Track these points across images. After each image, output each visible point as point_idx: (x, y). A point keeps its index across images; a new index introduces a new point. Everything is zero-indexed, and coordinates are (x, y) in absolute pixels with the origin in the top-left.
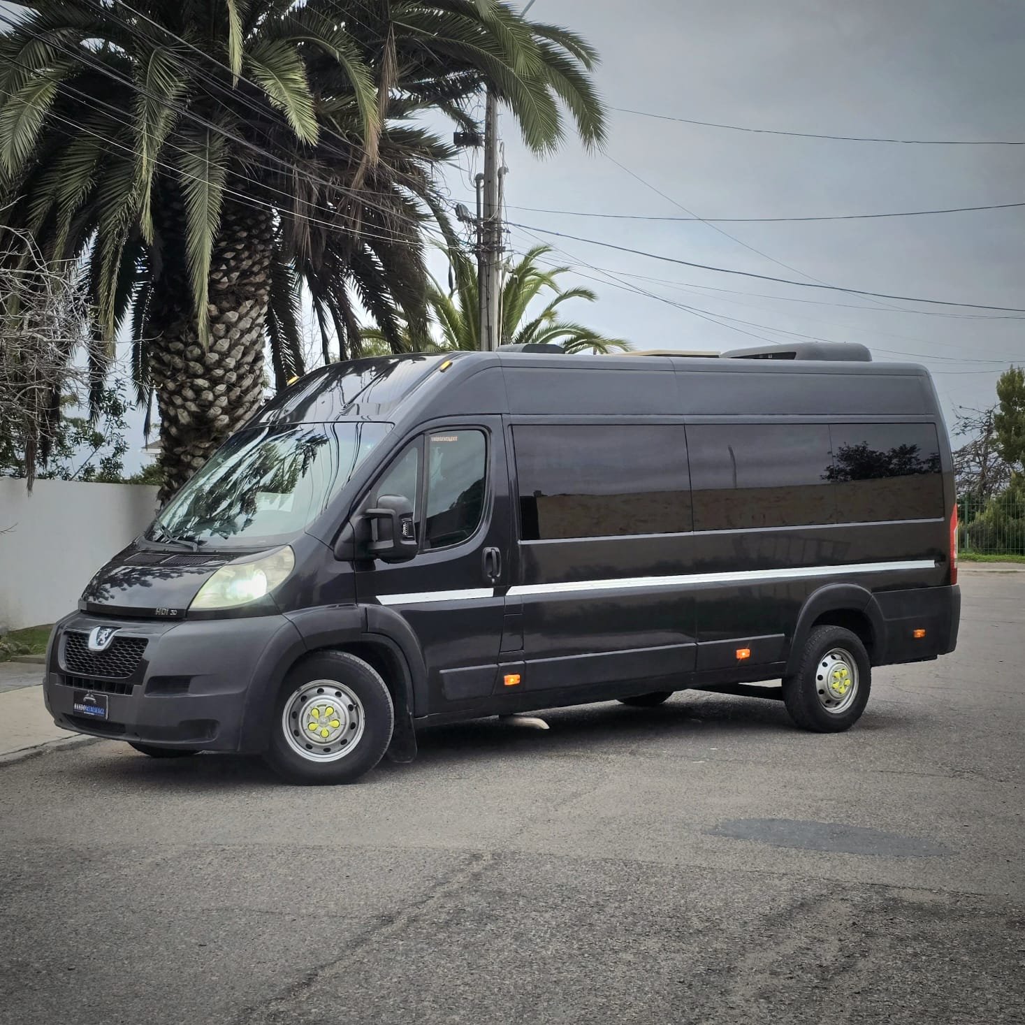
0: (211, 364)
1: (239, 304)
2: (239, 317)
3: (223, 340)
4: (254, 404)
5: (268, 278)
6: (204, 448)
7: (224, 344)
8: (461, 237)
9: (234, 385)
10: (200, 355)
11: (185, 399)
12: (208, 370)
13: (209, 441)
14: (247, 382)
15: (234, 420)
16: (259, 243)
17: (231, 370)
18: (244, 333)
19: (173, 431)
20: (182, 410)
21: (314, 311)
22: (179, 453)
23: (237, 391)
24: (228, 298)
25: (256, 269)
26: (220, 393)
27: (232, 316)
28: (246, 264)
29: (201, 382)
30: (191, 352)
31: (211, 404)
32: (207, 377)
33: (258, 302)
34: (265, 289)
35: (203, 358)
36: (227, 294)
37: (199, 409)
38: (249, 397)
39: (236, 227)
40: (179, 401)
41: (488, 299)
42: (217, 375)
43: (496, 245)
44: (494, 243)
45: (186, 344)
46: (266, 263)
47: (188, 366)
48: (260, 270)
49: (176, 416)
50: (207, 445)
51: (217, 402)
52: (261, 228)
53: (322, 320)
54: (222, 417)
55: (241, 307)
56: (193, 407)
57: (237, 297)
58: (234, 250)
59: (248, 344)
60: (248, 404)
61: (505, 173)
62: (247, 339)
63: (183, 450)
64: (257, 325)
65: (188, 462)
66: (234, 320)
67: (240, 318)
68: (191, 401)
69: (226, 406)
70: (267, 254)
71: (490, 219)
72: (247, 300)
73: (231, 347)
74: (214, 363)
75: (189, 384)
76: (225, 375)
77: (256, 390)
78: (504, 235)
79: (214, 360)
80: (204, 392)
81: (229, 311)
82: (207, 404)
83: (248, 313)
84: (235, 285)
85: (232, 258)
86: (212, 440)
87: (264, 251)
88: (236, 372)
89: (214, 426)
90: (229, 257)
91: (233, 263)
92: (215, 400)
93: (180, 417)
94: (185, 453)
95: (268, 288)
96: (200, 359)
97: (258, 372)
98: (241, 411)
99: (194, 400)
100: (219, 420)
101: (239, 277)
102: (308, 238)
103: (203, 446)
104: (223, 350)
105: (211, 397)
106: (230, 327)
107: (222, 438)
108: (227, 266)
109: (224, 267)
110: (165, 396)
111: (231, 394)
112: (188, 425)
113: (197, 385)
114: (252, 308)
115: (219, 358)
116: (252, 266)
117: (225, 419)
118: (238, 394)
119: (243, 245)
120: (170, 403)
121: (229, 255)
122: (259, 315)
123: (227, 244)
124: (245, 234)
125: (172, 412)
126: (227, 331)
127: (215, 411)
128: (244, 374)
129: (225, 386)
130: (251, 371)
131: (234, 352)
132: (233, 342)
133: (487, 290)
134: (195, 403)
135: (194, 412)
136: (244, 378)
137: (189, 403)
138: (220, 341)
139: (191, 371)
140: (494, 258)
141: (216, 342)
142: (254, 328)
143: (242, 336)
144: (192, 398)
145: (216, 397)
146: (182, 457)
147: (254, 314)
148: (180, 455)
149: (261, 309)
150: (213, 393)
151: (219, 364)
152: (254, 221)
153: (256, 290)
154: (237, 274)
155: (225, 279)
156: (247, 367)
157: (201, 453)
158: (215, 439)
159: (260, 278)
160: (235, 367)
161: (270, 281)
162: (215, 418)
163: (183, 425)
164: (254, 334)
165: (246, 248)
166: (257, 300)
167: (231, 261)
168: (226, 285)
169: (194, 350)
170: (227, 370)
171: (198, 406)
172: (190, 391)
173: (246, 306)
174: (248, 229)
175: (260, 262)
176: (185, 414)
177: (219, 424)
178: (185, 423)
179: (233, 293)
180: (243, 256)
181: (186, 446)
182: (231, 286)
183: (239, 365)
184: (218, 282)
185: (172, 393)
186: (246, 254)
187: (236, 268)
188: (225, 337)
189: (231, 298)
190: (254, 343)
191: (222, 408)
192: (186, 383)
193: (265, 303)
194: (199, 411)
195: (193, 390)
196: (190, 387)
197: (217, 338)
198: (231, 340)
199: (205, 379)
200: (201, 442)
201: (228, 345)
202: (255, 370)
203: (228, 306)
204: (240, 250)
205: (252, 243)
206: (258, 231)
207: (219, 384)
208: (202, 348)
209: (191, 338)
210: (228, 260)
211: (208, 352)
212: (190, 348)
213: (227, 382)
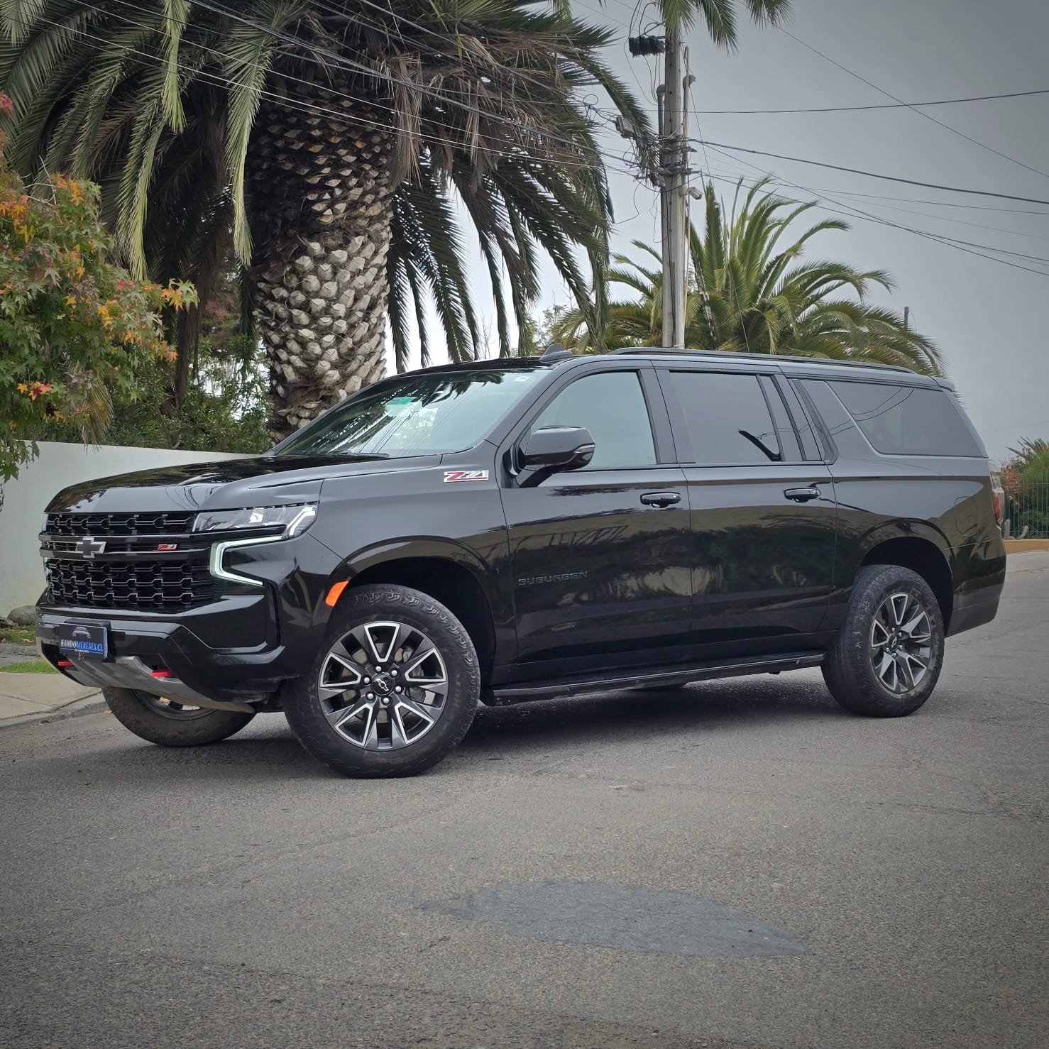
0: (317, 312)
1: (349, 242)
2: (348, 255)
3: (330, 283)
4: (370, 358)
6: (310, 409)
7: (332, 288)
9: (343, 335)
10: (304, 302)
11: (290, 353)
12: (314, 318)
13: (316, 401)
14: (362, 330)
15: (345, 378)
16: (373, 168)
17: (340, 318)
18: (355, 275)
19: (280, 390)
20: (287, 366)
22: (283, 415)
23: (349, 342)
24: (333, 235)
25: (369, 198)
26: (329, 345)
27: (341, 255)
28: (355, 193)
29: (305, 333)
30: (294, 298)
31: (319, 358)
32: (313, 326)
33: (374, 239)
34: (383, 223)
35: (308, 304)
36: (333, 230)
37: (306, 364)
38: (366, 347)
39: (341, 150)
40: (283, 355)
42: (324, 325)
43: (679, 167)
44: (676, 165)
45: (290, 290)
46: (382, 194)
48: (374, 202)
49: (283, 373)
50: (313, 405)
51: (325, 356)
52: (374, 152)
54: (330, 372)
55: (350, 245)
57: (344, 233)
58: (339, 177)
59: (361, 287)
60: (362, 358)
61: (690, 83)
62: (360, 281)
63: (289, 411)
64: (374, 266)
65: (295, 426)
66: (343, 259)
67: (350, 258)
68: (297, 355)
69: (336, 360)
70: (384, 181)
71: (671, 137)
72: (358, 236)
73: (339, 292)
74: (321, 310)
75: (293, 336)
76: (332, 324)
78: (689, 153)
79: (321, 307)
80: (310, 344)
81: (335, 249)
82: (314, 358)
83: (359, 252)
84: (343, 218)
85: (338, 186)
86: (321, 399)
87: (377, 179)
88: (346, 320)
89: (323, 384)
90: (333, 185)
91: (338, 192)
92: (323, 353)
93: (286, 374)
94: (294, 414)
95: (386, 222)
96: (305, 307)
97: (374, 320)
98: (354, 365)
99: (299, 354)
100: (328, 376)
101: (346, 209)
103: (310, 406)
104: (331, 295)
105: (317, 349)
106: (337, 267)
107: (331, 397)
108: (332, 194)
109: (327, 196)
110: (271, 350)
111: (341, 346)
112: (297, 383)
113: (302, 337)
114: (364, 245)
115: (327, 305)
116: (364, 194)
117: (335, 375)
118: (350, 345)
120: (276, 358)
121: (334, 183)
122: (376, 253)
123: (332, 170)
124: (352, 159)
125: (278, 369)
126: (335, 273)
127: (324, 365)
128: (356, 323)
129: (334, 336)
130: (366, 318)
131: (343, 297)
132: (341, 285)
134: (301, 358)
135: (300, 367)
136: (356, 327)
137: (293, 358)
138: (326, 285)
139: (295, 320)
140: (676, 180)
141: (322, 285)
142: (368, 270)
143: (352, 278)
144: (298, 352)
145: (324, 350)
146: (288, 419)
147: (368, 251)
148: (285, 418)
149: (378, 247)
150: (320, 344)
151: (326, 311)
152: (365, 144)
153: (369, 225)
154: (344, 205)
155: (329, 212)
156: (360, 315)
157: (307, 414)
158: (324, 398)
159: (375, 210)
160: (345, 315)
162: (324, 374)
163: (290, 383)
164: (370, 276)
165: (354, 174)
166: (369, 237)
167: (336, 189)
168: (332, 218)
169: (298, 296)
170: (336, 319)
171: (304, 360)
172: (295, 343)
173: (356, 244)
174: (358, 153)
175: (374, 191)
176: (291, 370)
177: (327, 381)
178: (292, 381)
179: (340, 228)
180: (350, 184)
181: (292, 407)
182: (337, 220)
183: (350, 313)
184: (321, 214)
185: (277, 347)
186: (354, 181)
187: (344, 198)
188: (333, 279)
189: (338, 234)
190: (369, 286)
191: (331, 362)
192: (290, 334)
193: (383, 241)
194: (305, 366)
195: (299, 343)
196: (294, 339)
197: (323, 281)
198: (338, 283)
199: (310, 329)
200: (308, 402)
201: (336, 288)
202: (369, 319)
203: (334, 243)
204: (346, 177)
205: (363, 169)
206: (370, 156)
207: (327, 334)
208: (307, 293)
209: (294, 282)
210: (333, 188)
211: (314, 298)
212: (294, 294)
213: (336, 332)
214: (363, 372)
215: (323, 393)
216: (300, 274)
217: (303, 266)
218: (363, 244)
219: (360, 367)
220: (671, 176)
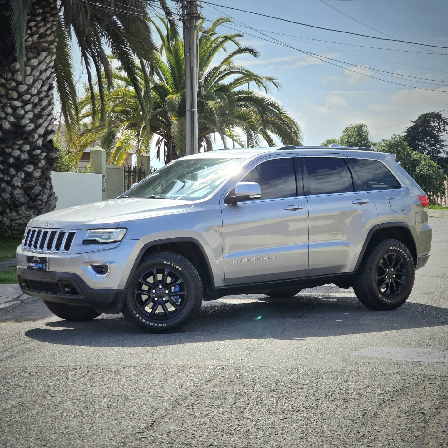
0: (23, 92)
1: (39, 54)
3: (30, 77)
4: (49, 117)
5: (56, 37)
6: (19, 144)
7: (30, 80)
8: (173, 11)
9: (37, 105)
10: (15, 86)
11: (7, 114)
12: (21, 95)
13: (22, 140)
14: (45, 103)
15: (38, 126)
16: (50, 17)
18: (41, 72)
20: (5, 120)
21: (82, 58)
22: (4, 147)
23: (39, 108)
24: (32, 51)
25: (48, 33)
26: (29, 109)
27: (35, 62)
29: (17, 103)
30: (10, 84)
31: (23, 117)
32: (20, 100)
33: (50, 53)
34: (54, 44)
35: (17, 88)
36: (32, 49)
37: (16, 120)
38: (46, 112)
40: (3, 115)
41: (190, 49)
42: (26, 99)
43: (194, 15)
44: (193, 14)
45: (7, 80)
46: (54, 29)
47: (8, 93)
48: (51, 33)
49: (1, 124)
50: (21, 142)
51: (27, 116)
52: (50, 7)
53: (87, 64)
54: (30, 124)
55: (40, 56)
56: (12, 119)
57: (37, 50)
58: (35, 21)
59: (45, 79)
60: (45, 116)
62: (43, 77)
63: (6, 145)
64: (50, 67)
65: (9, 153)
66: (36, 64)
67: (40, 63)
68: (10, 115)
69: (32, 118)
70: (55, 23)
72: (44, 52)
73: (34, 82)
74: (24, 91)
75: (9, 105)
76: (31, 98)
77: (50, 108)
78: (199, 9)
79: (24, 89)
80: (18, 109)
81: (33, 59)
82: (21, 116)
83: (44, 60)
84: (36, 42)
85: (34, 26)
86: (24, 139)
87: (52, 21)
88: (37, 96)
89: (25, 130)
90: (32, 25)
91: (34, 29)
92: (25, 114)
93: (3, 125)
94: (8, 147)
95: (56, 44)
96: (15, 89)
97: (51, 96)
98: (41, 121)
99: (12, 115)
100: (28, 126)
101: (38, 37)
102: (83, 13)
103: (18, 143)
104: (29, 83)
105: (22, 112)
106: (33, 68)
108: (31, 30)
109: (29, 31)
111: (35, 110)
112: (9, 129)
113: (14, 105)
115: (28, 88)
116: (46, 30)
117: (32, 126)
118: (39, 110)
119: (41, 18)
122: (51, 61)
123: (31, 17)
124: (41, 11)
126: (32, 71)
127: (25, 121)
128: (42, 98)
129: (31, 105)
130: (47, 96)
131: (36, 84)
132: (35, 78)
133: (189, 43)
134: (13, 116)
135: (12, 121)
136: (43, 100)
137: (9, 116)
138: (28, 78)
139: (10, 97)
140: (193, 23)
141: (25, 78)
142: (48, 69)
143: (41, 74)
144: (11, 113)
145: (26, 112)
146: (6, 150)
147: (48, 60)
148: (4, 149)
149: (52, 57)
150: (24, 110)
151: (27, 92)
153: (49, 45)
154: (38, 36)
155: (30, 39)
156: (44, 93)
157: (18, 147)
158: (26, 139)
159: (51, 38)
160: (37, 94)
161: (57, 40)
162: (26, 126)
163: (5, 130)
164: (48, 73)
165: (43, 20)
166: (49, 52)
167: (33, 27)
168: (31, 42)
169: (12, 83)
170: (33, 96)
171: (15, 118)
172: (10, 108)
173: (43, 55)
174: (43, 8)
175: (51, 28)
176: (7, 123)
177: (28, 129)
178: (7, 129)
179: (35, 47)
180: (41, 25)
181: (8, 143)
182: (33, 43)
183: (39, 92)
184: (26, 41)
186: (43, 23)
187: (37, 32)
188: (30, 75)
189: (35, 51)
190: (48, 78)
191: (30, 119)
192: (7, 104)
193: (54, 53)
195: (11, 108)
196: (10, 106)
197: (26, 76)
198: (34, 77)
199: (19, 101)
200: (17, 141)
201: (33, 80)
202: (49, 96)
203: (32, 55)
204: (38, 21)
205: (46, 17)
206: (49, 9)
207: (27, 104)
208: (16, 81)
209: (9, 75)
210: (32, 27)
211: (21, 84)
212: (9, 82)
213: (33, 103)
214: (45, 124)
215: (25, 136)
216: (14, 72)
217: (15, 67)
218: (46, 56)
219: (44, 121)
220: (190, 20)
